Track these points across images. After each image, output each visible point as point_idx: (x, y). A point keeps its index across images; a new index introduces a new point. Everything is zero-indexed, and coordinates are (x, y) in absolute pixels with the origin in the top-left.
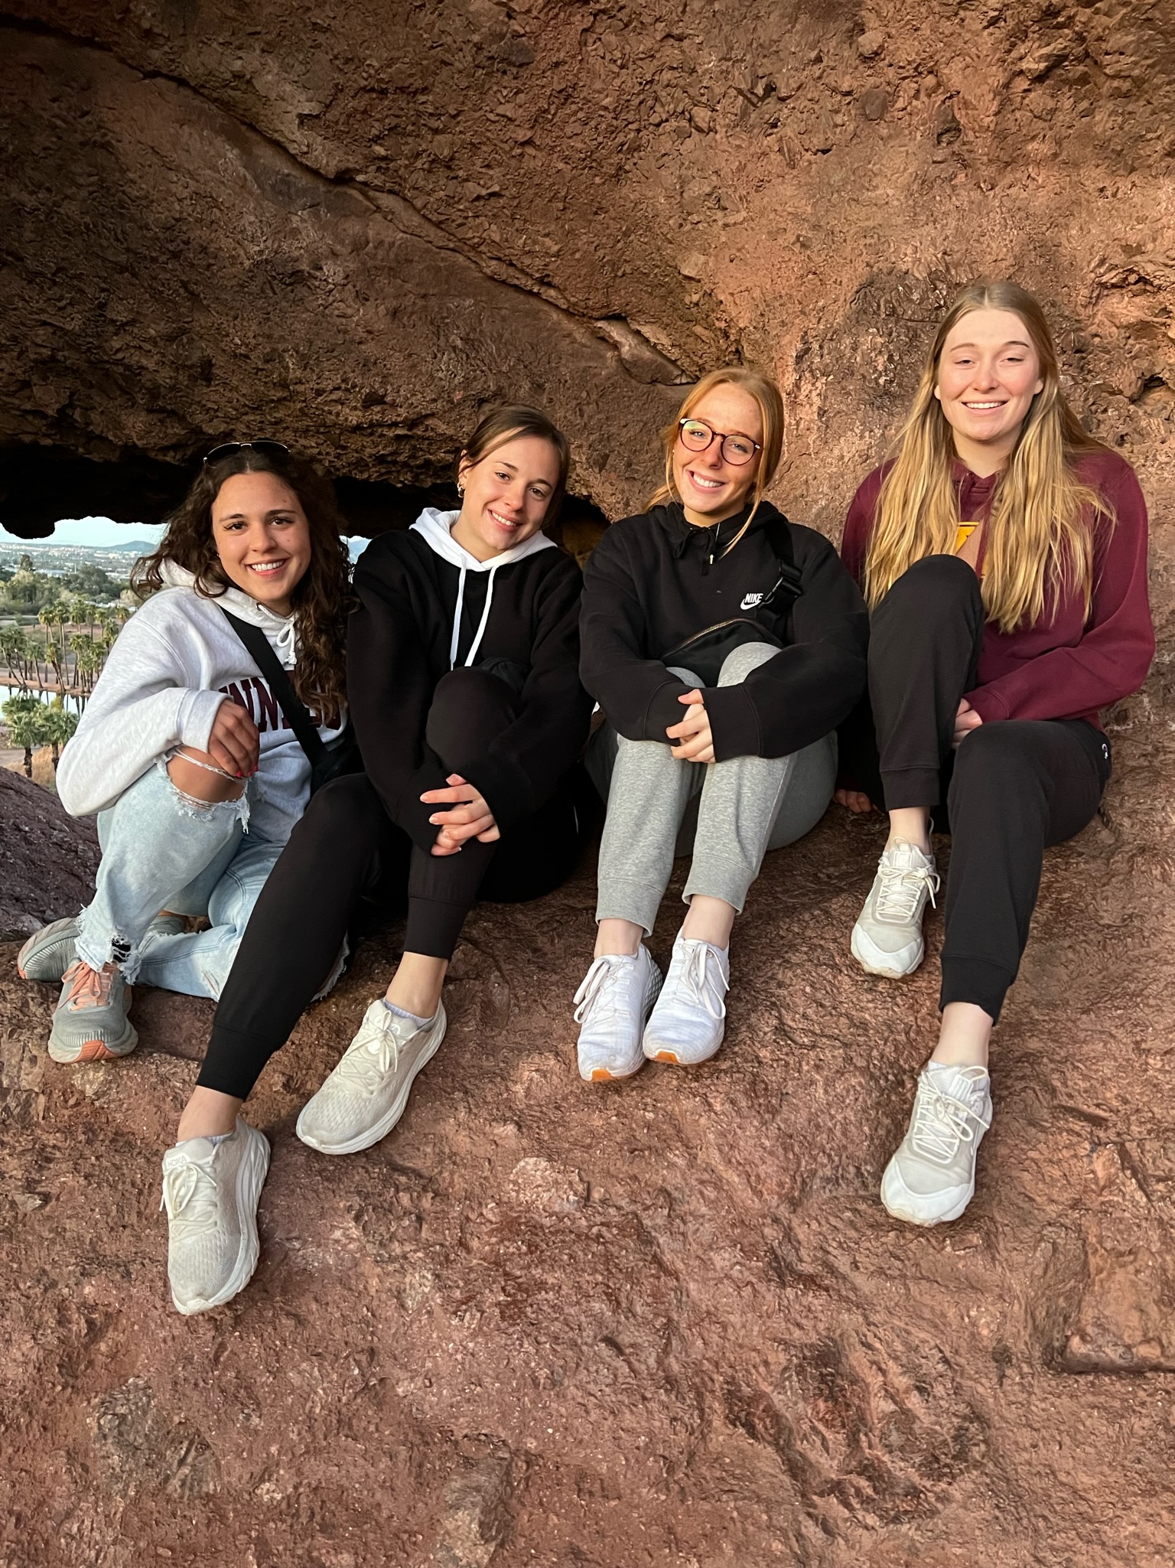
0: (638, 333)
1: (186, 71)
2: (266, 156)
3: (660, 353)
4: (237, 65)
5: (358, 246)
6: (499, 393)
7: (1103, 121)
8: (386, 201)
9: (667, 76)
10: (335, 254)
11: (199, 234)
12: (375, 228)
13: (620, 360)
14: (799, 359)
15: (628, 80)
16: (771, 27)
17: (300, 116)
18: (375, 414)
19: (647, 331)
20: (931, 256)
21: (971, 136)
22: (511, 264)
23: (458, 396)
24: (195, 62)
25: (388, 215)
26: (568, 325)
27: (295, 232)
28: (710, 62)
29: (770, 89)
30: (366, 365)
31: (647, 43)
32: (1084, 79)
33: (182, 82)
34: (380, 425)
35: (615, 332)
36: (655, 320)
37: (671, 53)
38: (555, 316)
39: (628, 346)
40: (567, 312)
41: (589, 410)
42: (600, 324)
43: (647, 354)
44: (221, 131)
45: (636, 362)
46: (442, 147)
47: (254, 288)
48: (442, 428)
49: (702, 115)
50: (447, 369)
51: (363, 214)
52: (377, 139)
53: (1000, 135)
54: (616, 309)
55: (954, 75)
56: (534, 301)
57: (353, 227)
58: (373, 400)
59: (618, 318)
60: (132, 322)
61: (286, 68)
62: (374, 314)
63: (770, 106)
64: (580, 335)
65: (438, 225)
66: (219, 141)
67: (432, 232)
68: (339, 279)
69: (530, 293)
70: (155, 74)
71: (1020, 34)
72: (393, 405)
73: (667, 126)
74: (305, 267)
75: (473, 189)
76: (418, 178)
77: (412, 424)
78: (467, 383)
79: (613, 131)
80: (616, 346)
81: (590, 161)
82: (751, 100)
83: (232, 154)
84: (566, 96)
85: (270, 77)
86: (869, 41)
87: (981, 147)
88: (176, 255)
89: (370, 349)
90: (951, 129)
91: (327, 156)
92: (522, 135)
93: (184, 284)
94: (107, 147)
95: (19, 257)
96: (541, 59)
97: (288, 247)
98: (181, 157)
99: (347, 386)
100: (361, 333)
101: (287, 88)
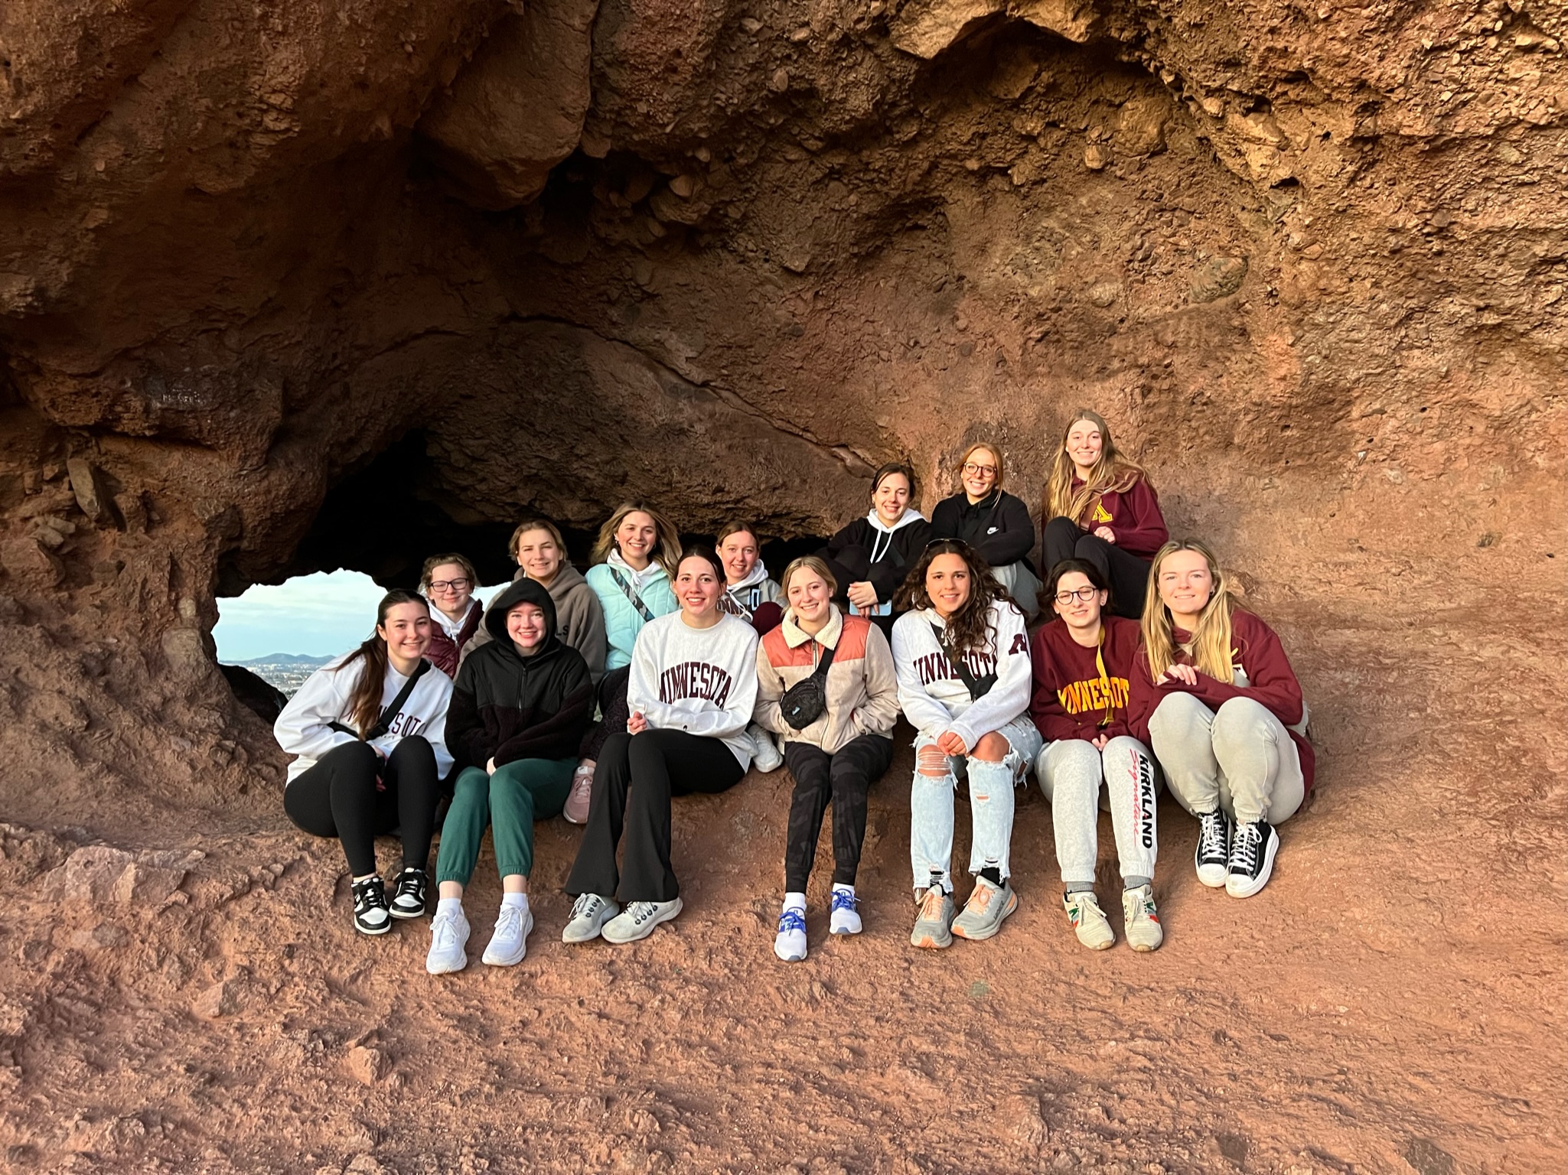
0: (855, 453)
1: (630, 339)
2: (667, 376)
3: (865, 462)
4: (657, 336)
5: (712, 416)
6: (784, 484)
7: (1068, 358)
8: (725, 394)
9: (866, 338)
10: (700, 420)
11: (631, 412)
12: (719, 407)
13: (845, 466)
14: (940, 463)
15: (849, 340)
16: (915, 317)
17: (687, 358)
18: (718, 497)
19: (858, 452)
20: (997, 415)
21: (1011, 364)
22: (789, 422)
23: (763, 487)
24: (636, 334)
25: (725, 400)
26: (817, 450)
27: (681, 411)
28: (888, 332)
29: (916, 343)
30: (715, 473)
31: (857, 325)
32: (1058, 341)
33: (626, 343)
34: (720, 503)
35: (842, 453)
36: (863, 446)
37: (870, 328)
38: (810, 446)
39: (849, 460)
40: (817, 444)
41: (830, 491)
42: (834, 450)
43: (859, 463)
44: (644, 364)
45: (854, 467)
46: (758, 370)
47: (658, 437)
48: (753, 503)
49: (884, 354)
50: (758, 474)
51: (713, 401)
52: (724, 367)
53: (1024, 364)
54: (843, 441)
55: (1001, 338)
56: (800, 440)
57: (708, 407)
58: (720, 490)
59: (844, 446)
60: (587, 455)
61: (681, 337)
62: (720, 447)
63: (917, 349)
64: (823, 455)
65: (752, 405)
66: (644, 370)
67: (748, 408)
68: (703, 431)
69: (798, 435)
70: (615, 339)
71: (1028, 323)
72: (729, 492)
73: (867, 359)
74: (686, 426)
75: (771, 388)
76: (744, 384)
77: (737, 502)
78: (767, 480)
79: (841, 362)
80: (843, 460)
81: (831, 375)
82: (907, 347)
83: (650, 375)
84: (819, 348)
85: (673, 341)
86: (961, 323)
87: (1017, 369)
88: (618, 422)
89: (718, 465)
90: (1002, 361)
91: (697, 375)
92: (798, 364)
93: (621, 436)
94: (586, 373)
95: (532, 425)
96: (808, 333)
97: (677, 417)
98: (625, 377)
99: (705, 484)
100: (713, 457)
101: (681, 346)
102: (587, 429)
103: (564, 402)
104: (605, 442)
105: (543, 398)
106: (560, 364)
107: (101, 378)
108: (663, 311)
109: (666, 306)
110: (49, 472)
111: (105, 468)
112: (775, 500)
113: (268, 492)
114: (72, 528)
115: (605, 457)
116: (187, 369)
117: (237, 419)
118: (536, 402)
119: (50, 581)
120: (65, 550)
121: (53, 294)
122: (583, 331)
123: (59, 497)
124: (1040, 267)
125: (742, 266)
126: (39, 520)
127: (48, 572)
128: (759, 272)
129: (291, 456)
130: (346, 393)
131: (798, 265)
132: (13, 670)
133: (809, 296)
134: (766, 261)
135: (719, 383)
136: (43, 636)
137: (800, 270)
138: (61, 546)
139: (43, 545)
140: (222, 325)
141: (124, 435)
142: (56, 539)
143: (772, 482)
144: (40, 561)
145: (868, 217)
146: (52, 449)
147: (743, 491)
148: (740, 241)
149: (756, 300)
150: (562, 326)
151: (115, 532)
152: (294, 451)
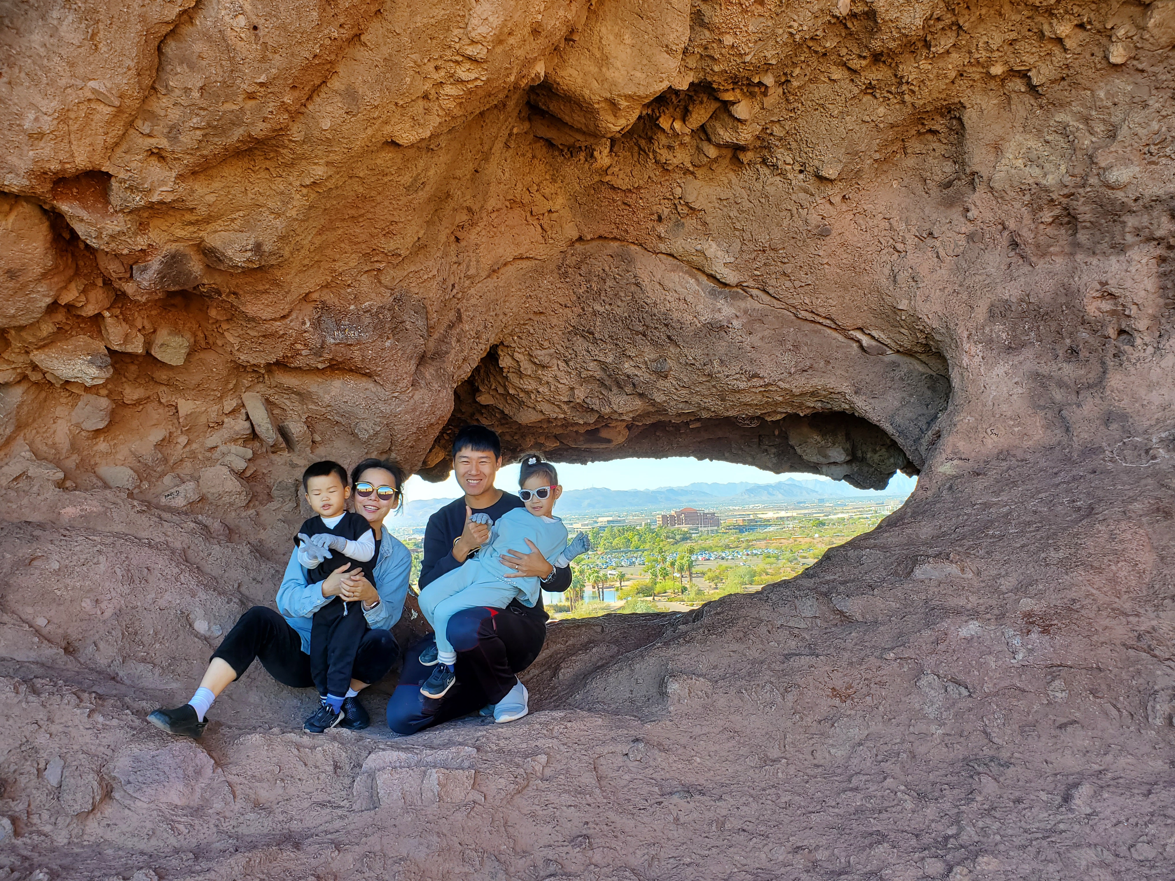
0: (869, 334)
1: (674, 251)
2: (706, 280)
3: (880, 342)
4: (699, 247)
5: (746, 312)
6: (811, 366)
7: (1082, 237)
8: (755, 292)
10: (736, 316)
11: (677, 315)
12: (749, 304)
13: (861, 347)
17: (724, 264)
18: (756, 382)
19: (874, 333)
20: (1015, 292)
21: (1023, 246)
22: (812, 312)
23: (793, 370)
24: (679, 246)
25: (755, 298)
26: (835, 334)
28: (902, 227)
30: (752, 361)
31: (875, 222)
32: (1069, 223)
33: (671, 255)
34: (753, 387)
35: (859, 335)
36: (877, 328)
37: (886, 225)
38: (829, 331)
39: (866, 341)
40: (836, 329)
41: (851, 370)
42: (851, 332)
43: (874, 343)
44: (686, 272)
45: (870, 347)
47: (702, 335)
49: (899, 247)
50: (788, 359)
51: (744, 299)
52: (756, 269)
53: (1038, 246)
54: (860, 325)
55: (1011, 224)
56: (819, 327)
57: (742, 305)
58: (755, 376)
59: (861, 329)
60: (637, 356)
61: (720, 245)
62: (754, 340)
63: (929, 241)
64: (840, 338)
65: (778, 300)
66: (687, 276)
67: (775, 302)
68: (739, 326)
69: (819, 323)
70: (660, 252)
71: (1039, 209)
72: (762, 378)
73: (884, 252)
74: (725, 324)
75: (797, 284)
76: (773, 282)
77: (768, 385)
78: (797, 364)
80: (858, 341)
81: (852, 268)
82: (921, 239)
83: (692, 281)
84: (842, 245)
85: (712, 249)
86: (971, 214)
87: (1029, 250)
89: (754, 355)
90: (1015, 244)
91: (732, 277)
92: (825, 261)
93: (669, 337)
94: (637, 284)
95: (592, 333)
96: (834, 233)
97: (717, 315)
98: (671, 285)
99: (742, 372)
100: (749, 348)
101: (719, 253)
102: (638, 333)
103: (618, 311)
104: (654, 343)
105: (602, 309)
106: (615, 278)
107: (287, 321)
108: (705, 224)
109: (708, 219)
110: (230, 404)
111: (271, 399)
112: (803, 381)
113: (414, 410)
114: (249, 454)
115: (653, 356)
116: (352, 307)
117: (391, 348)
118: (595, 313)
119: (241, 500)
120: (248, 474)
121: (266, 248)
122: (633, 247)
123: (237, 428)
124: (1051, 158)
125: (778, 178)
126: (223, 448)
127: (240, 494)
128: (794, 182)
129: (428, 376)
130: (460, 318)
131: (830, 172)
132: (236, 586)
133: (837, 200)
134: (801, 172)
135: (751, 283)
136: (251, 552)
137: (833, 177)
138: (244, 470)
139: (232, 470)
140: (382, 266)
141: (299, 369)
142: (240, 465)
143: (801, 365)
144: (233, 485)
145: (892, 126)
146: (231, 386)
147: (775, 376)
148: (779, 156)
149: (789, 208)
150: (615, 244)
151: (286, 454)
152: (429, 372)
